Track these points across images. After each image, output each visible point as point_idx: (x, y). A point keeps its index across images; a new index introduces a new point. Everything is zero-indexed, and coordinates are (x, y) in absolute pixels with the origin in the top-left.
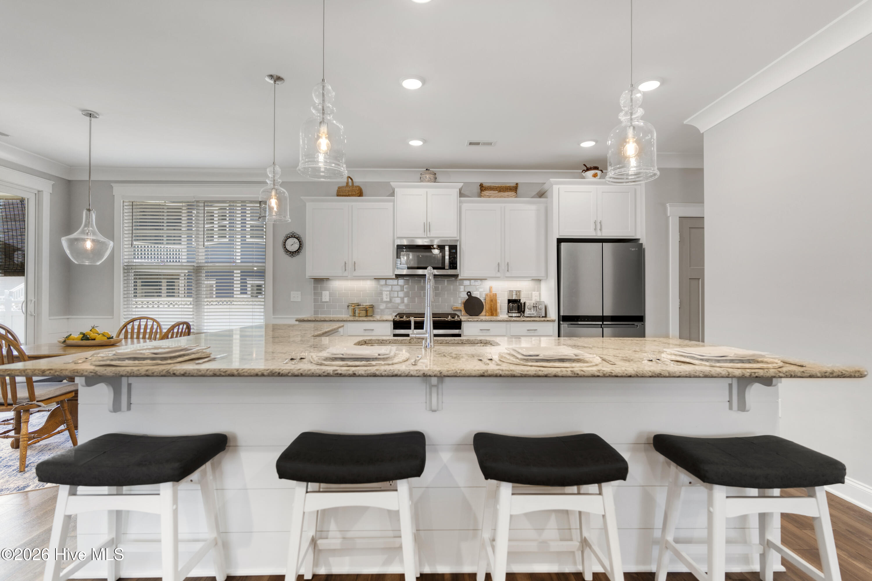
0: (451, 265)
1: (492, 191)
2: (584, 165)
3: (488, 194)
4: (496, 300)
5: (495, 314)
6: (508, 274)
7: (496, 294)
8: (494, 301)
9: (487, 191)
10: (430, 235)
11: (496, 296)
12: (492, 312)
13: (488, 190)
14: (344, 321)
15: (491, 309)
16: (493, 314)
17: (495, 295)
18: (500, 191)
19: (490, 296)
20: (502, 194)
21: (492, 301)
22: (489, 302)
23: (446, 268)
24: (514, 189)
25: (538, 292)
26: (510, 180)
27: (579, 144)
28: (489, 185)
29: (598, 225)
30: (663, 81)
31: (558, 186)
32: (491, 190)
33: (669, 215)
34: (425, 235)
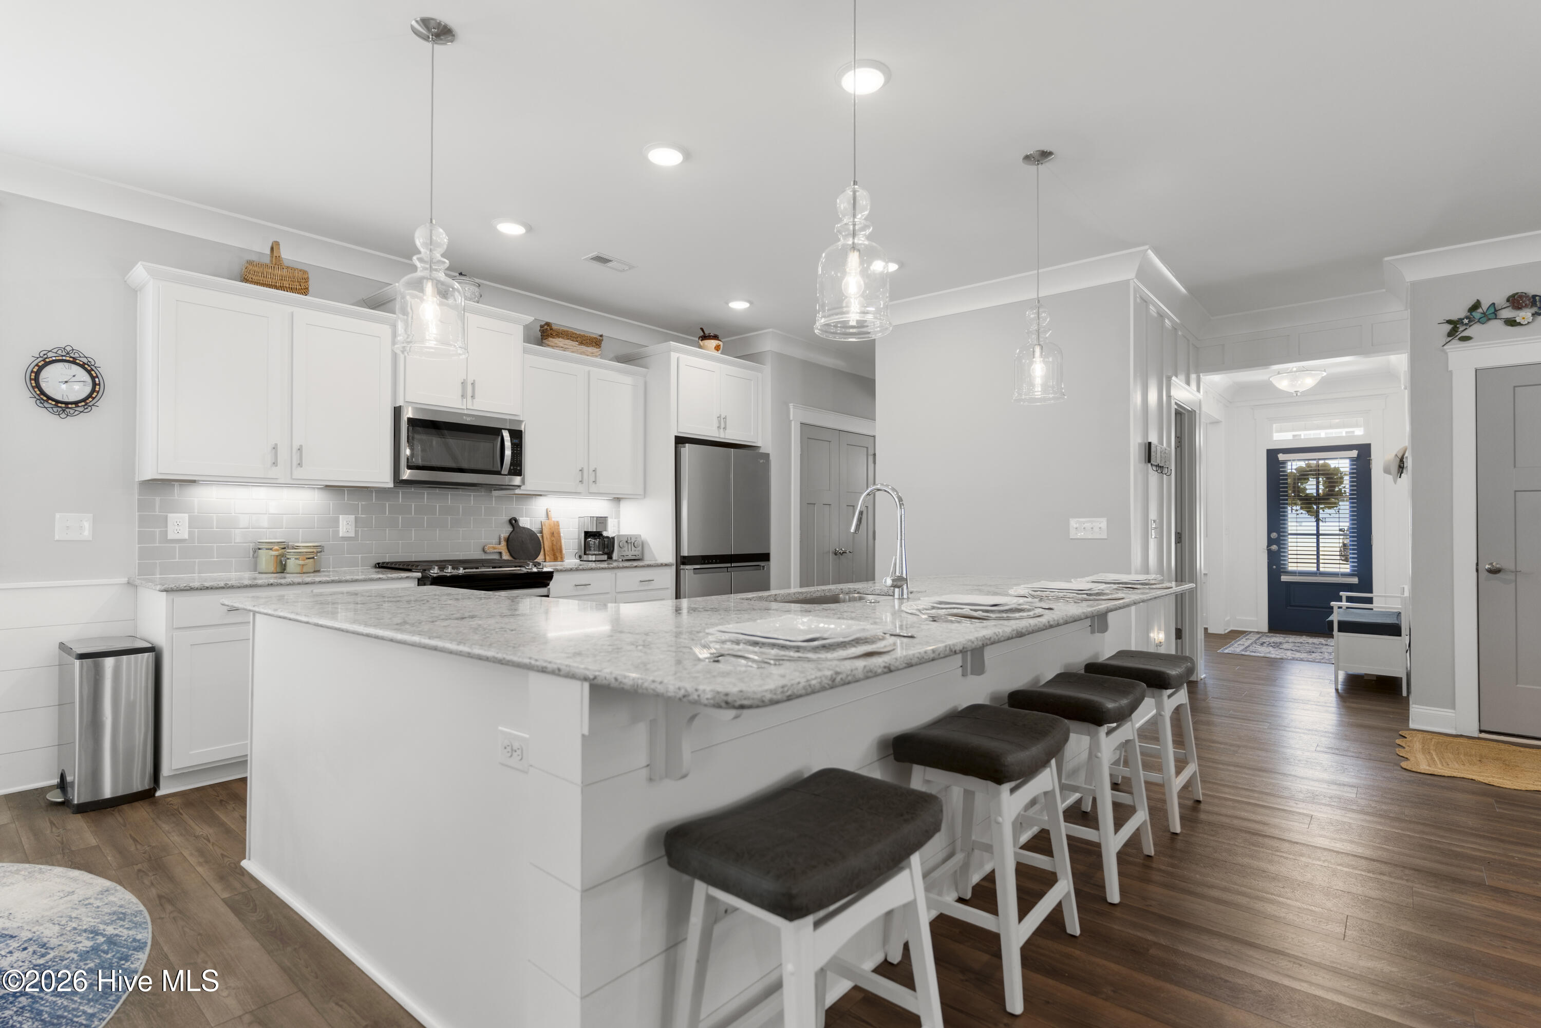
0: (512, 468)
1: (569, 341)
2: (702, 329)
3: (562, 345)
4: (559, 533)
5: (559, 558)
6: (593, 488)
7: (558, 522)
8: (555, 535)
9: (560, 339)
10: (473, 405)
11: (559, 526)
12: (554, 555)
13: (563, 338)
14: (307, 584)
15: (553, 550)
16: (557, 558)
17: (557, 524)
18: (581, 343)
19: (550, 525)
20: (584, 348)
21: (552, 534)
22: (548, 537)
23: (502, 473)
24: (596, 342)
25: (616, 520)
26: (591, 328)
27: (727, 303)
28: (565, 329)
29: (722, 422)
30: (902, 265)
31: (677, 355)
32: (568, 339)
33: (791, 418)
34: (463, 405)
